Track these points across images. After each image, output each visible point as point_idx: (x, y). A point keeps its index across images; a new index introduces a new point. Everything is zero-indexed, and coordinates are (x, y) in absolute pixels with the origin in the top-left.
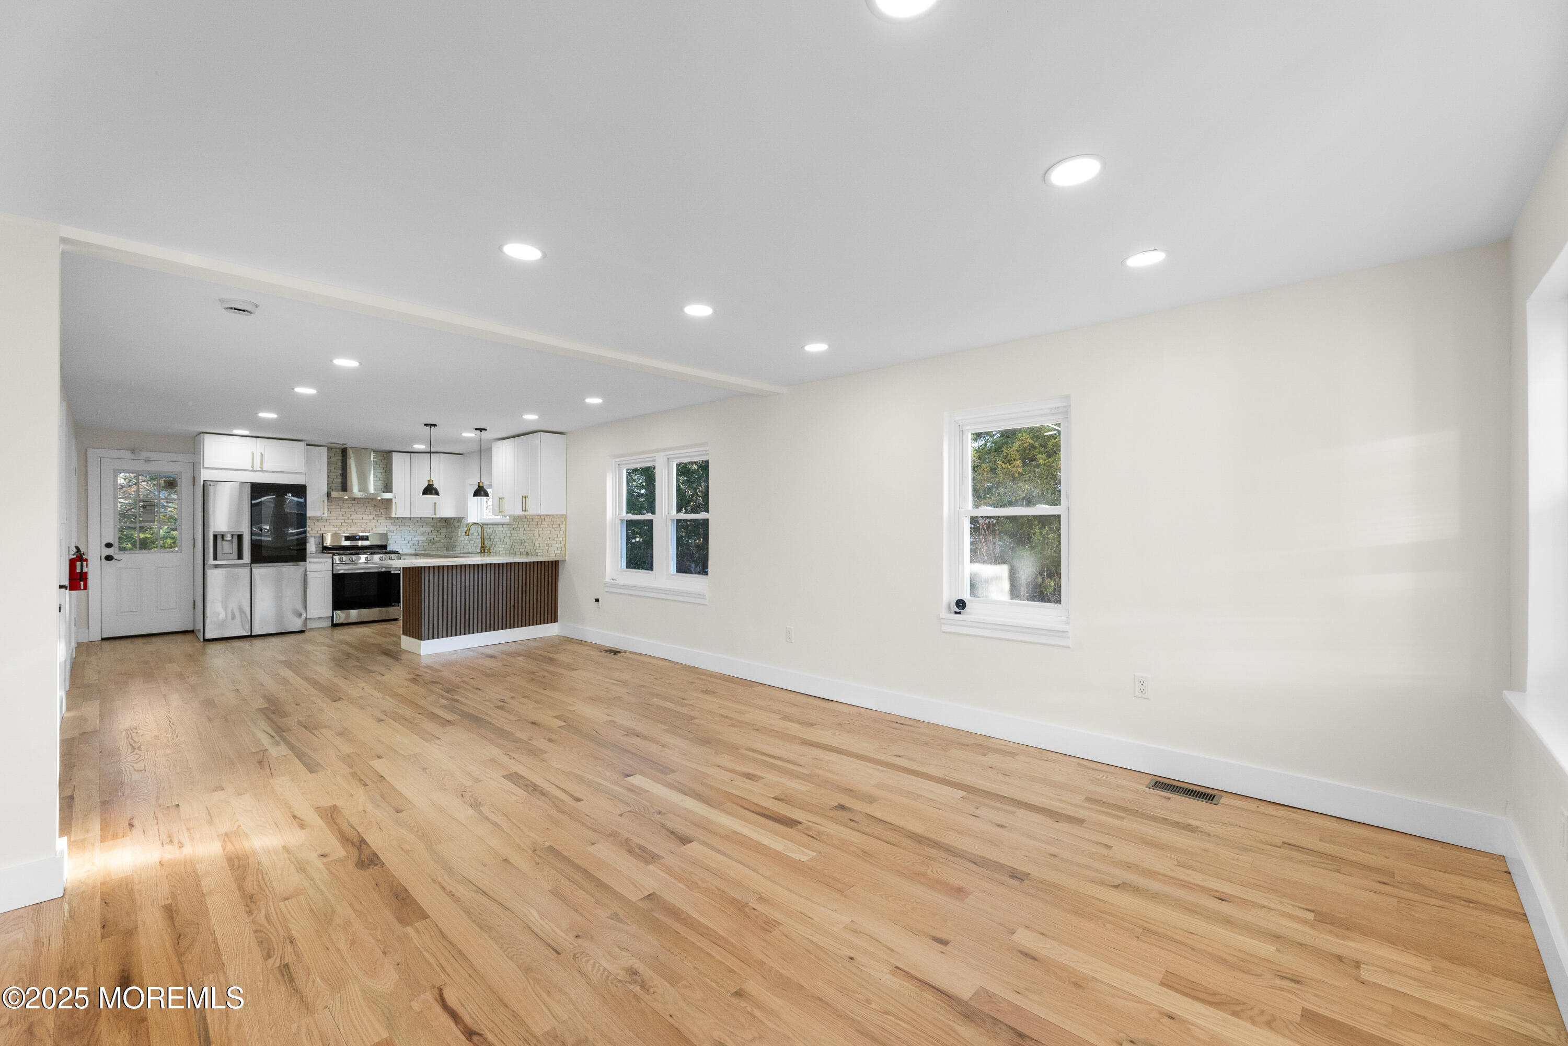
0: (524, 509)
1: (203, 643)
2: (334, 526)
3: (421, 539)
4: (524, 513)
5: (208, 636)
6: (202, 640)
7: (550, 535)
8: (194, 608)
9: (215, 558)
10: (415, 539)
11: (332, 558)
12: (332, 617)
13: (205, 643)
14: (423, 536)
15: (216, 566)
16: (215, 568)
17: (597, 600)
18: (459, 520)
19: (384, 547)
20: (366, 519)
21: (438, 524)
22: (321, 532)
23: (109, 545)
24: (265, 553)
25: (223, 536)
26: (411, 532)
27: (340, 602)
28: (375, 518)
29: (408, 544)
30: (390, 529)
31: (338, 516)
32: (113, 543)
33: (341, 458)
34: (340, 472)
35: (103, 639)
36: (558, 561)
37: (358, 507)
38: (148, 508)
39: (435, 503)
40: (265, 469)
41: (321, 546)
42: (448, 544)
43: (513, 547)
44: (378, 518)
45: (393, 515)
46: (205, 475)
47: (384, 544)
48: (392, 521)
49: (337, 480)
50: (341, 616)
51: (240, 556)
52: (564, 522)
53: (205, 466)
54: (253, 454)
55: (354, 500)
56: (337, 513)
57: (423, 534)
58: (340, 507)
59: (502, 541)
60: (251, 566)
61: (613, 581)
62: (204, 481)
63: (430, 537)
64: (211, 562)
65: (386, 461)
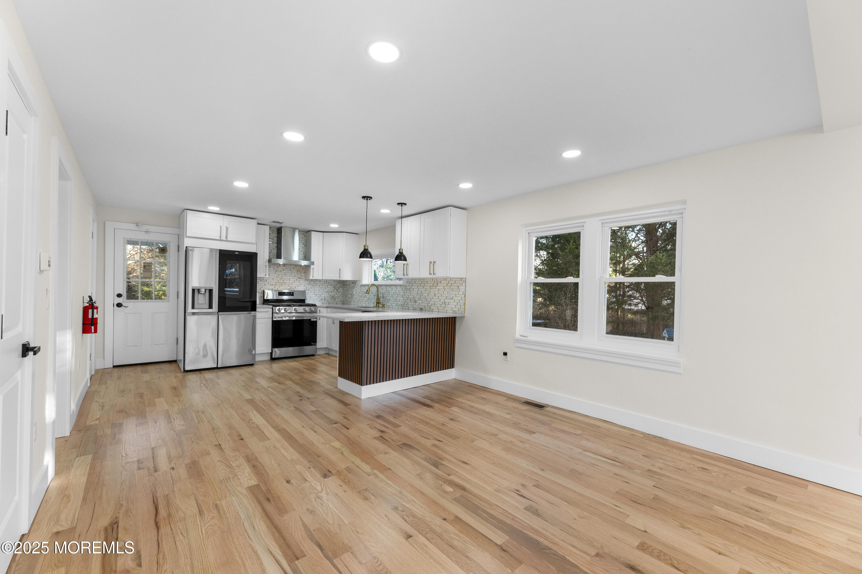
0: (432, 272)
1: (182, 374)
2: (271, 284)
3: (326, 295)
4: (430, 276)
5: (187, 368)
6: (183, 370)
7: (447, 295)
8: (177, 344)
9: (193, 308)
10: (323, 295)
11: (272, 308)
12: (271, 353)
13: (185, 373)
14: (327, 294)
15: (194, 314)
16: (193, 315)
17: (505, 354)
18: (354, 282)
19: (303, 301)
20: (292, 280)
21: (337, 285)
22: (262, 289)
23: (119, 295)
24: (228, 304)
25: (199, 290)
26: (320, 290)
27: (277, 342)
28: (297, 280)
29: (318, 299)
30: (307, 288)
31: (273, 277)
32: (122, 294)
33: (276, 235)
34: (276, 245)
35: (114, 367)
36: (456, 317)
37: (286, 271)
38: (147, 267)
39: (340, 269)
40: (229, 239)
41: (262, 299)
42: (344, 299)
43: (406, 303)
44: (299, 280)
45: (311, 278)
46: (188, 242)
47: (303, 298)
48: (309, 282)
49: (274, 251)
50: (278, 352)
51: (211, 307)
52: (464, 285)
53: (187, 235)
54: (221, 227)
55: (285, 266)
56: (273, 275)
57: (327, 292)
58: (275, 271)
59: (395, 298)
60: (218, 314)
61: (522, 337)
62: (186, 247)
63: (332, 294)
64: (190, 310)
65: (305, 238)
